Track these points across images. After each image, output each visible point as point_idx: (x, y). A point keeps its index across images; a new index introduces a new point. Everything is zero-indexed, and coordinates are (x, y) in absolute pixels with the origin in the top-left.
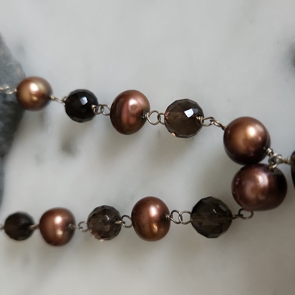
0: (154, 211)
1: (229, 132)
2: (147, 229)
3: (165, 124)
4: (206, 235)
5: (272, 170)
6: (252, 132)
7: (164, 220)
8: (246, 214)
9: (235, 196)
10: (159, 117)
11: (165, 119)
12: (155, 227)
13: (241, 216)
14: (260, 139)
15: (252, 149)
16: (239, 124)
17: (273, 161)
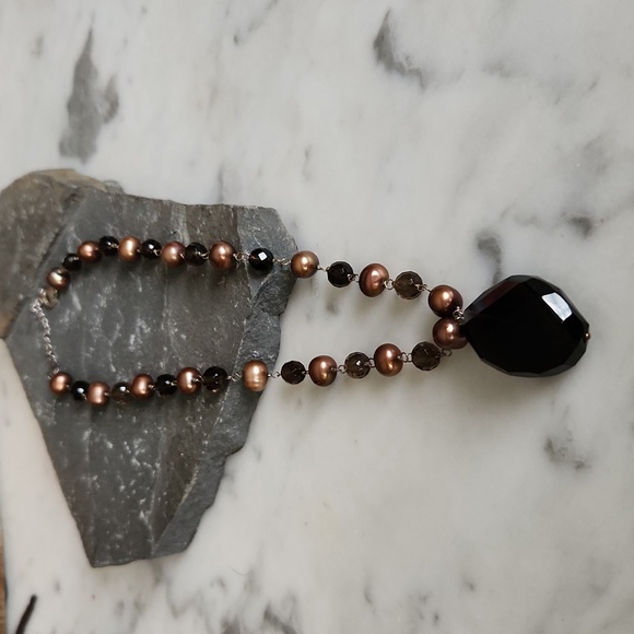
0: (389, 354)
1: (432, 294)
2: (384, 367)
3: (395, 289)
5: (457, 321)
6: (446, 296)
7: (397, 361)
8: (448, 353)
9: (435, 340)
10: (393, 284)
12: (391, 366)
13: (445, 354)
15: (446, 307)
16: (440, 289)
17: (457, 315)
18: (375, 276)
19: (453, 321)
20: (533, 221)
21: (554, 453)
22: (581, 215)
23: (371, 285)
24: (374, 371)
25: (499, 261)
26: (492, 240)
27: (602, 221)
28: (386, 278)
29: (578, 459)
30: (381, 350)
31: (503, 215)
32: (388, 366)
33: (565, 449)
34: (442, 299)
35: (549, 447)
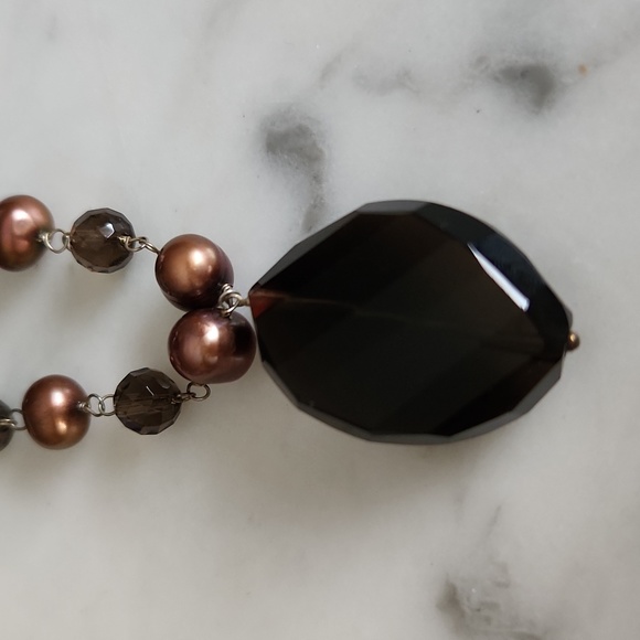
0: (58, 399)
1: (162, 257)
2: (46, 428)
3: (71, 250)
4: (137, 429)
5: (227, 317)
6: (198, 258)
7: (77, 413)
8: (199, 391)
9: (173, 363)
10: (64, 239)
11: (71, 243)
12: (62, 426)
13: (194, 395)
14: (210, 269)
15: (198, 284)
16: (180, 246)
17: (228, 302)
18: (22, 223)
19: (220, 317)
20: (403, 81)
21: (462, 615)
22: (525, 60)
23: (14, 244)
24: (21, 439)
25: (317, 179)
26: (302, 132)
27: (582, 69)
28: (47, 227)
29: (524, 630)
30: (38, 391)
31: (327, 72)
32: (54, 427)
33: (494, 606)
34: (188, 264)
35: (452, 602)
